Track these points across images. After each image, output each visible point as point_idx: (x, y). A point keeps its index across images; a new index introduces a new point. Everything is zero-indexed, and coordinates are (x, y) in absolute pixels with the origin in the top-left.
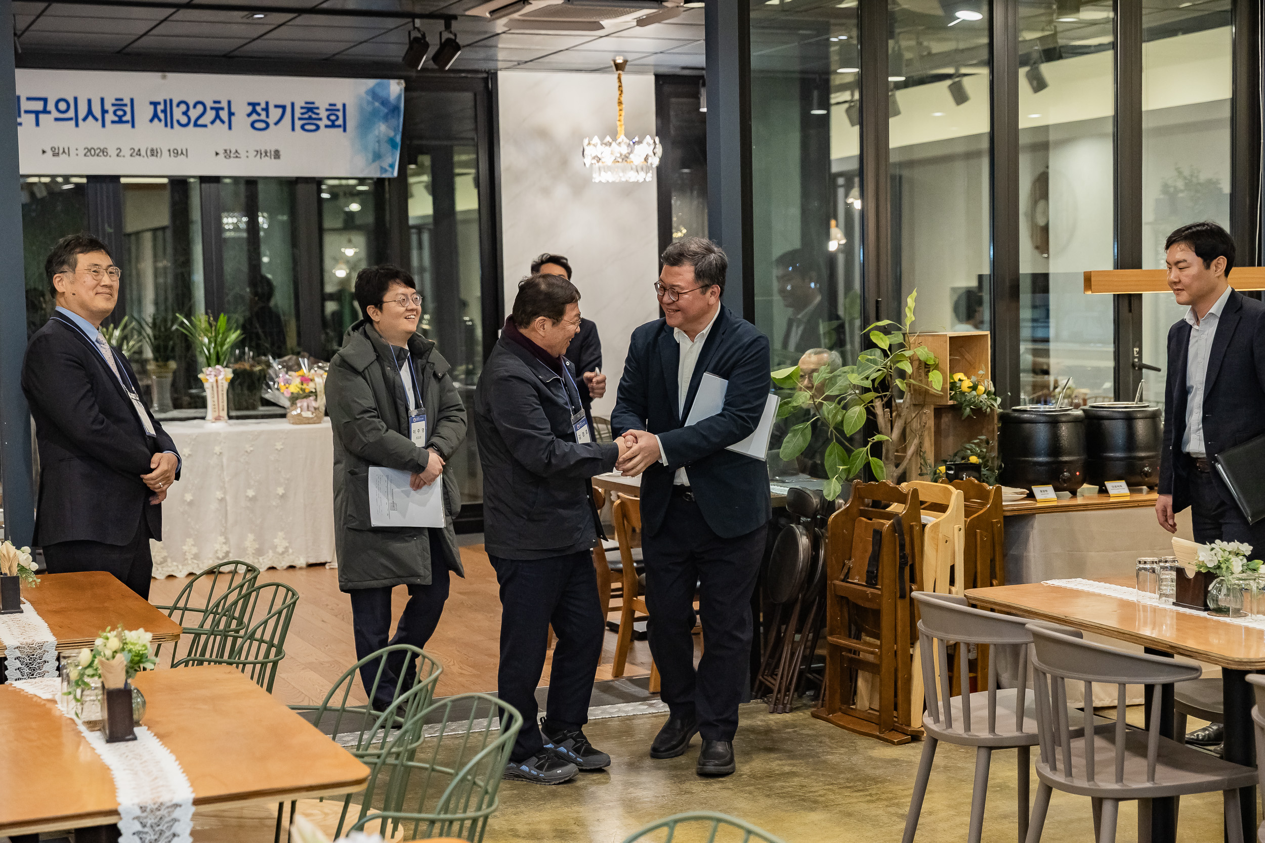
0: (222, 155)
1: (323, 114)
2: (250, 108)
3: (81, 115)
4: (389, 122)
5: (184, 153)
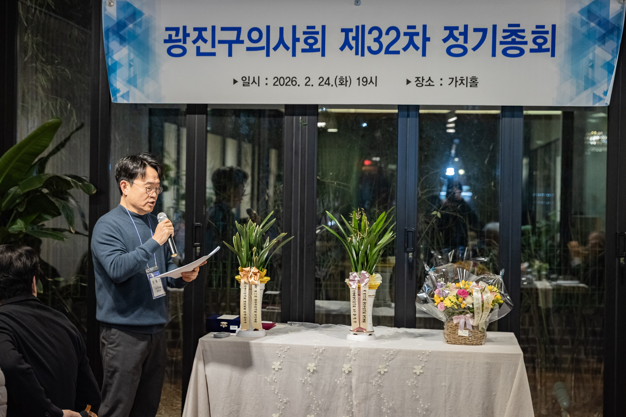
0: (413, 84)
1: (529, 37)
2: (447, 32)
3: (272, 45)
4: (606, 44)
5: (373, 81)
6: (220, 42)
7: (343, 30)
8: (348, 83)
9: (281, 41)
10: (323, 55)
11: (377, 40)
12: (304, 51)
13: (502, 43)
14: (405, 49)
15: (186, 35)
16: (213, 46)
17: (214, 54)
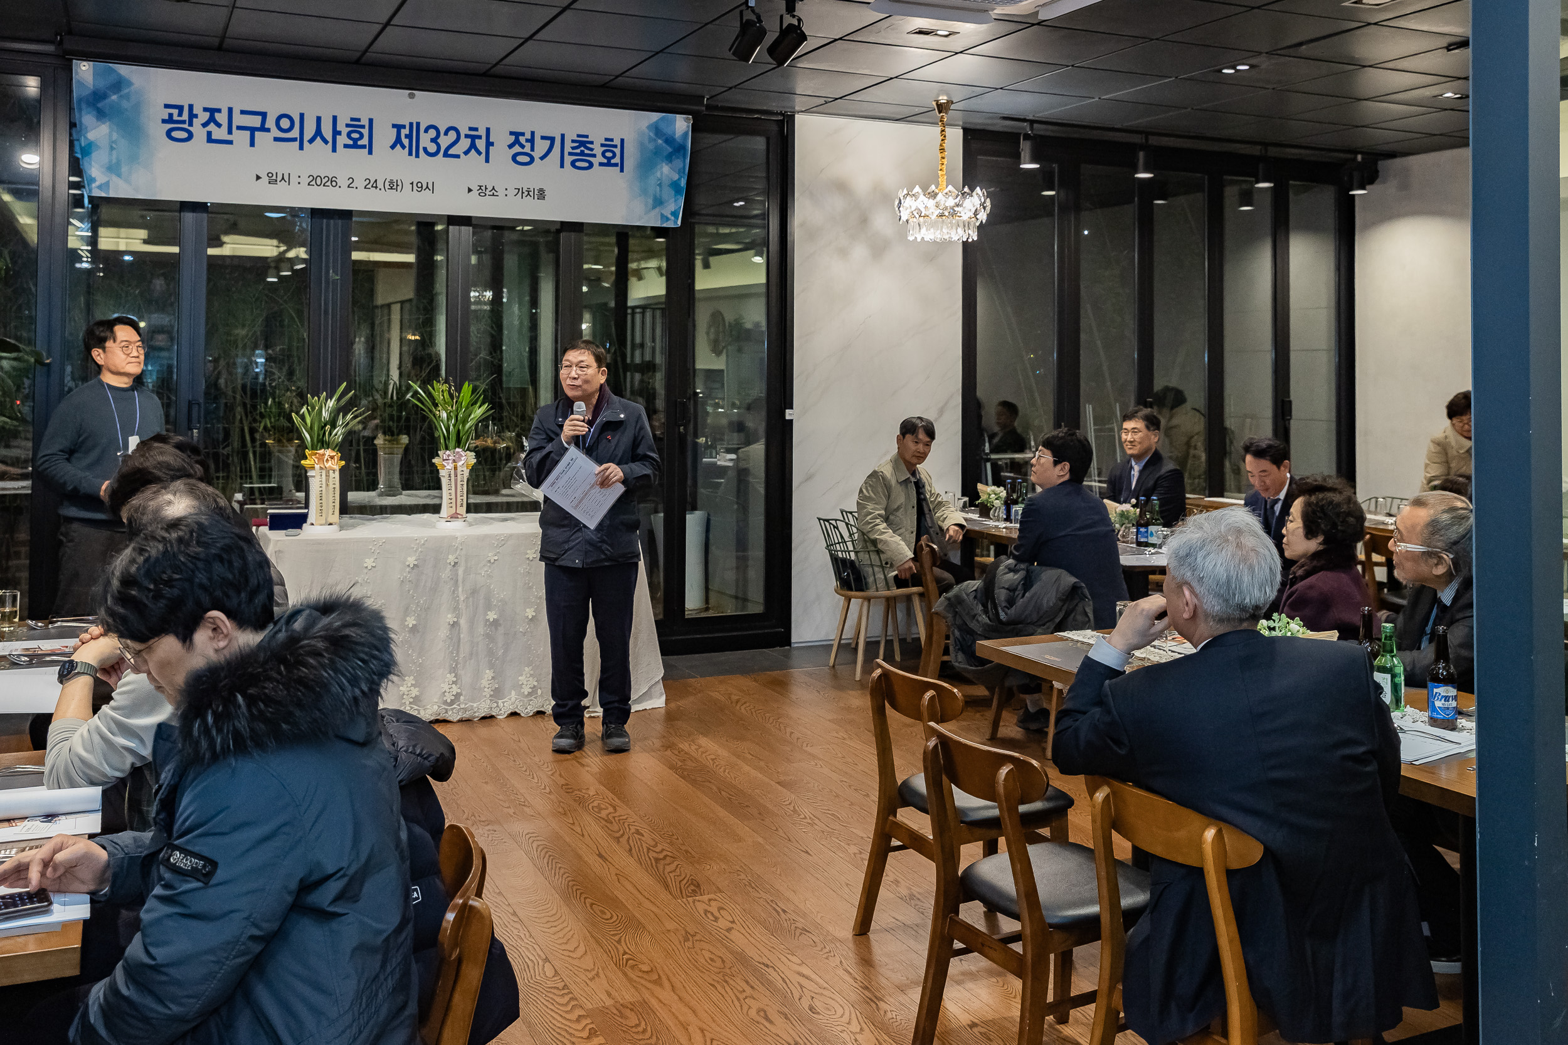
0: (475, 192)
1: (598, 150)
2: (512, 138)
3: (307, 136)
4: (674, 163)
5: (429, 187)
6: (239, 128)
7: (394, 126)
8: (399, 188)
9: (318, 133)
10: (370, 152)
11: (434, 140)
12: (346, 146)
13: (570, 154)
14: (466, 153)
15: (192, 116)
16: (230, 132)
17: (230, 142)
